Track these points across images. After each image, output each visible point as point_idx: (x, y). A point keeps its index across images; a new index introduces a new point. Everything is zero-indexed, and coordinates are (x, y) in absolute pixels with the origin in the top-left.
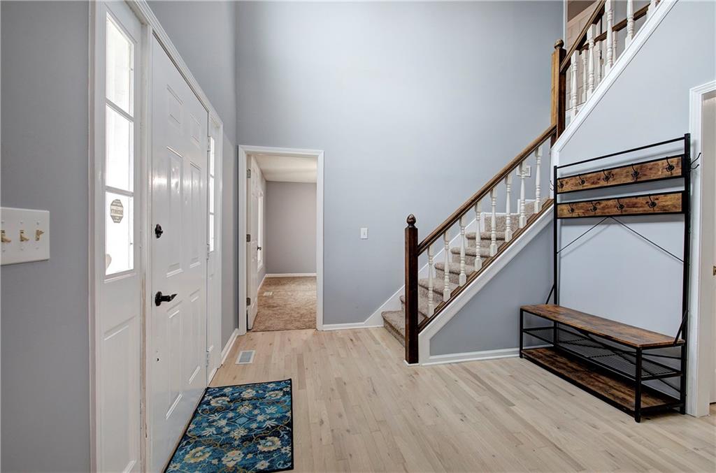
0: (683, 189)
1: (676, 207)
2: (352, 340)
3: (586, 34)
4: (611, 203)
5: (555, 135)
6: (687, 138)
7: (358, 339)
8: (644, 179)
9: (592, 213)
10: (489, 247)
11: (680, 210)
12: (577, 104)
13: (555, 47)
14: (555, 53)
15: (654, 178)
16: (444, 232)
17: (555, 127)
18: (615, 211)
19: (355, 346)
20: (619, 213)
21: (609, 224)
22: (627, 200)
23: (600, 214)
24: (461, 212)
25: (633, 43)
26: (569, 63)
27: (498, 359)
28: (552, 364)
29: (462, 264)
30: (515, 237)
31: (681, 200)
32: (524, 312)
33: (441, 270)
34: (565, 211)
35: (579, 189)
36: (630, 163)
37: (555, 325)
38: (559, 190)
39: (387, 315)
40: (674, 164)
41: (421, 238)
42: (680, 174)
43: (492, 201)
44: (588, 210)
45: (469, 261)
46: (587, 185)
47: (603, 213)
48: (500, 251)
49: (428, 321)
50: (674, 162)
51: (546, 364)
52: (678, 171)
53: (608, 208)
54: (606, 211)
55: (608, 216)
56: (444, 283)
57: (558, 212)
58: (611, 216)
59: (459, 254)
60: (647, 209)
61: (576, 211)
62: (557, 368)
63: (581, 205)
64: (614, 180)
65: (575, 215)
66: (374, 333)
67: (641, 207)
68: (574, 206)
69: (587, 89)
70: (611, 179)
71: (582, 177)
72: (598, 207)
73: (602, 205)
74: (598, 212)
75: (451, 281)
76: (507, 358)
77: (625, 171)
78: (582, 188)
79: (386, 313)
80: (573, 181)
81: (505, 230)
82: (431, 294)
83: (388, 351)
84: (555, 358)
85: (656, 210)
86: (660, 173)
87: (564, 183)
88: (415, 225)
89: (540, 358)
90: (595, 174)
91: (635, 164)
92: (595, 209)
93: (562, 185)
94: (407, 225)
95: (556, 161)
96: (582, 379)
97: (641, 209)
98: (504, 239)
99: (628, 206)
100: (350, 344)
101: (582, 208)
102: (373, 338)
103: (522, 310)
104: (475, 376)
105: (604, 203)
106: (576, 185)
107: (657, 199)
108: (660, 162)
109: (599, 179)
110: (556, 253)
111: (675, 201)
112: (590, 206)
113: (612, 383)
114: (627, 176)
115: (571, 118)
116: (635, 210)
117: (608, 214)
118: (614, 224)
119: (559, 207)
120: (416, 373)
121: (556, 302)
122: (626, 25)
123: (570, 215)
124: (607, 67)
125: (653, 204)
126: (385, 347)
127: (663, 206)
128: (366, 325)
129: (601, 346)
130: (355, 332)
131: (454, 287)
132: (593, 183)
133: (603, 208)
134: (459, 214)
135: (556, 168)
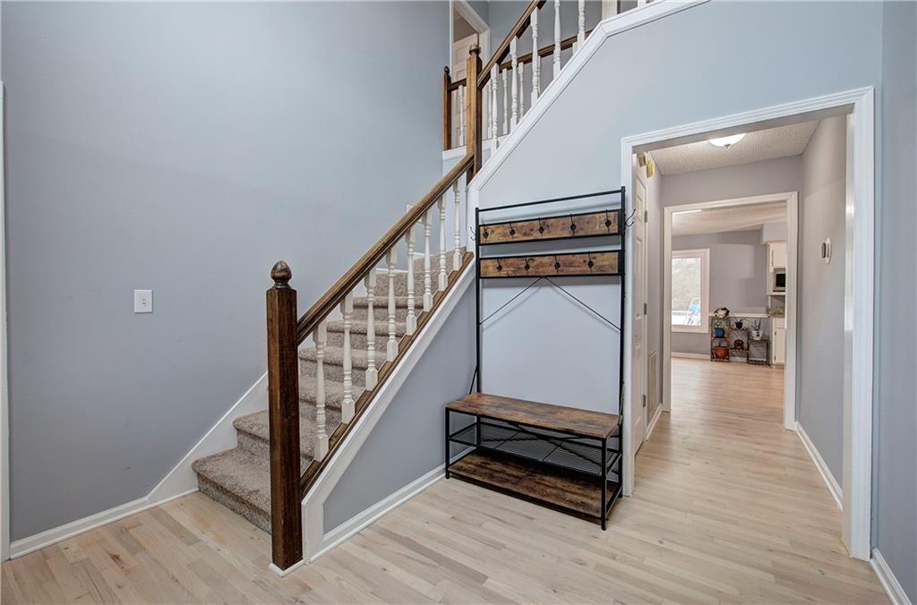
0: (620, 248)
1: (612, 268)
2: (115, 557)
3: (509, 46)
4: (545, 260)
5: (472, 168)
6: (623, 191)
7: (136, 547)
8: (581, 233)
9: (524, 273)
10: (404, 320)
11: (617, 272)
12: (500, 134)
13: (470, 52)
14: (470, 59)
15: (593, 233)
16: (343, 297)
17: (473, 157)
18: (552, 270)
19: (127, 572)
20: (555, 273)
21: (541, 286)
22: (563, 258)
23: (533, 274)
24: (369, 262)
25: (563, 75)
26: (488, 76)
27: (420, 493)
28: (492, 477)
29: (371, 353)
30: (437, 304)
31: (617, 261)
32: (451, 412)
33: (311, 361)
34: (490, 268)
35: (509, 240)
36: (569, 214)
37: (478, 419)
38: (483, 240)
39: (208, 467)
40: (610, 219)
41: (303, 309)
42: (617, 231)
43: (409, 248)
44: (519, 268)
45: (358, 343)
46: (518, 237)
47: (536, 272)
48: (421, 325)
49: (318, 468)
50: (612, 216)
51: (486, 481)
52: (614, 228)
53: (542, 266)
54: (540, 270)
55: (541, 277)
56: (343, 388)
57: (482, 269)
58: (546, 277)
59: (366, 334)
60: (586, 269)
61: (505, 269)
62: (500, 482)
63: (510, 261)
64: (549, 232)
65: (503, 273)
66: (177, 515)
67: (579, 266)
68: (502, 263)
69: (510, 116)
70: (545, 231)
71: (511, 225)
72: (531, 264)
73: (536, 263)
74: (531, 271)
75: (354, 382)
76: (431, 485)
77: (561, 222)
78: (511, 240)
79: (204, 461)
80: (500, 230)
81: (424, 292)
82: (322, 415)
83: (225, 552)
84: (489, 466)
85: (594, 270)
86: (597, 228)
87: (489, 231)
88: (290, 283)
89: (474, 472)
90: (527, 223)
91: (575, 215)
92: (527, 267)
93: (486, 235)
94: (273, 283)
95: (475, 202)
96: (532, 490)
97: (578, 269)
98: (422, 307)
99: (565, 265)
100: (112, 574)
101: (511, 265)
102: (179, 530)
103: (448, 410)
104: (409, 543)
105: (538, 260)
106: (505, 235)
107: (595, 258)
108: (597, 215)
109: (532, 230)
110: (478, 324)
111: (610, 262)
112: (522, 264)
113: (560, 483)
114: (563, 229)
115: (492, 150)
116: (572, 270)
117: (542, 274)
118: (546, 286)
119: (482, 262)
120: (306, 588)
121: (479, 390)
122: (552, 52)
123: (497, 274)
124: (534, 94)
125: (591, 264)
126: (214, 545)
127: (601, 266)
128: (151, 501)
129: (534, 437)
130: (122, 530)
131: (359, 392)
132: (525, 234)
133: (537, 266)
134: (367, 265)
135: (478, 211)
